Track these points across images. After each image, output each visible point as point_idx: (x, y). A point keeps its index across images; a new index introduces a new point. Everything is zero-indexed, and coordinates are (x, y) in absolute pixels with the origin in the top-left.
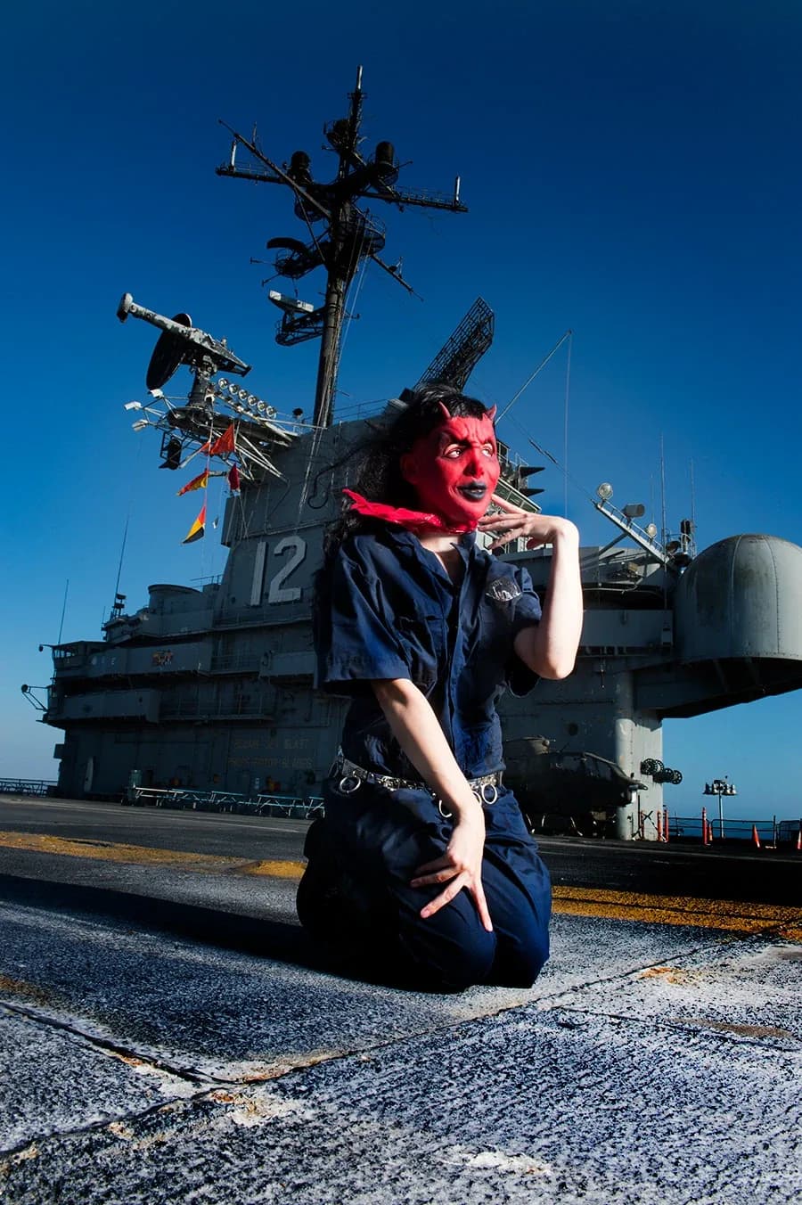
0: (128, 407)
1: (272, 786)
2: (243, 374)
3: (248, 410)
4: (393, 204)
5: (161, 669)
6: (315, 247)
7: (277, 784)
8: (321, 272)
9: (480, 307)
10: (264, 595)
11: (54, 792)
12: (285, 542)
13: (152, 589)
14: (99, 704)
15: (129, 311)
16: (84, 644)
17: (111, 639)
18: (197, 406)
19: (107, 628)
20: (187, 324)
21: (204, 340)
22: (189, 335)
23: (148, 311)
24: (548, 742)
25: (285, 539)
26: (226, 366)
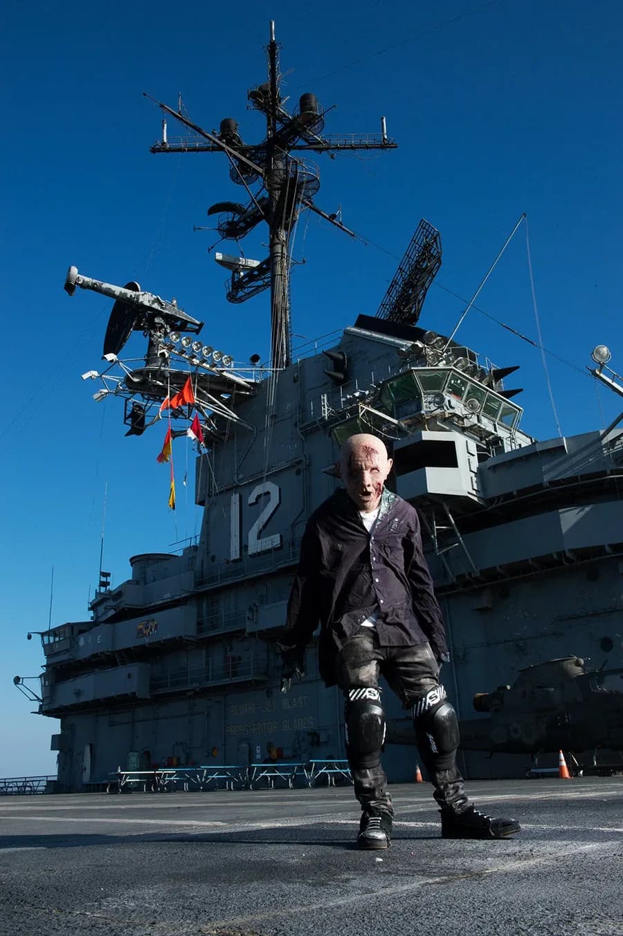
0: (85, 376)
1: (274, 753)
2: (197, 332)
3: (204, 361)
4: (324, 153)
5: (147, 640)
6: (254, 205)
7: (280, 751)
8: (263, 227)
9: (424, 228)
10: (243, 547)
11: (55, 788)
12: (258, 490)
13: (134, 561)
14: (89, 687)
15: (76, 283)
16: (71, 626)
17: (97, 617)
18: (154, 367)
19: (93, 607)
20: (135, 288)
21: (153, 302)
22: (138, 299)
23: (94, 281)
24: (582, 661)
25: (257, 487)
26: (180, 326)
